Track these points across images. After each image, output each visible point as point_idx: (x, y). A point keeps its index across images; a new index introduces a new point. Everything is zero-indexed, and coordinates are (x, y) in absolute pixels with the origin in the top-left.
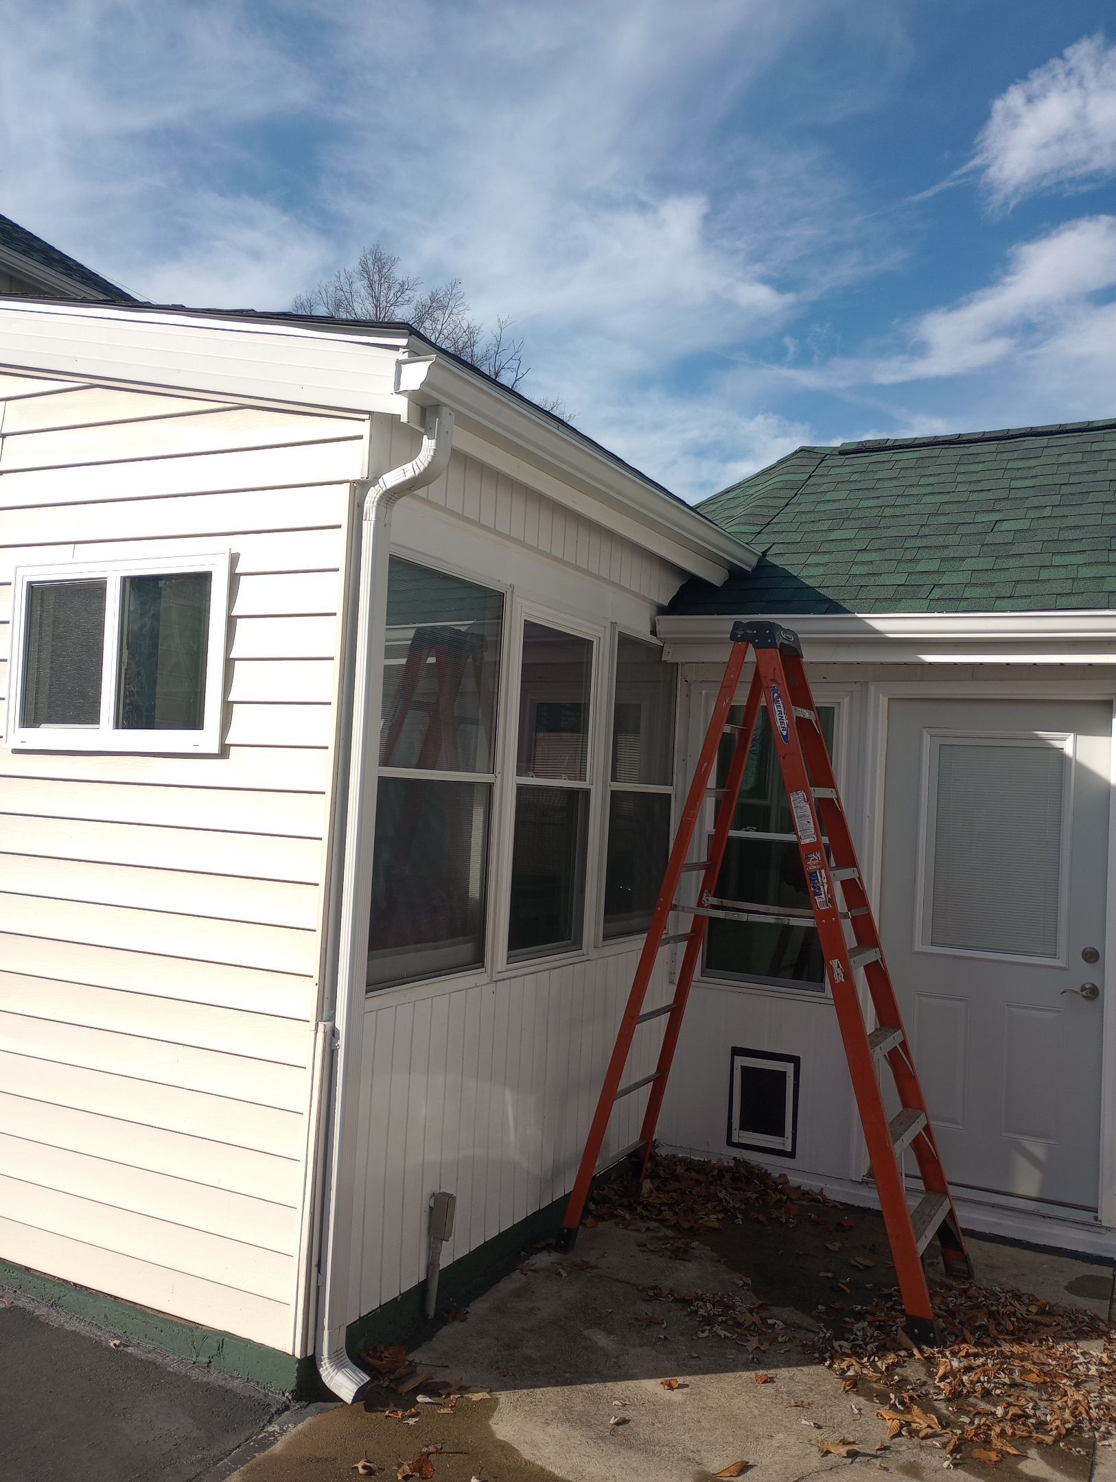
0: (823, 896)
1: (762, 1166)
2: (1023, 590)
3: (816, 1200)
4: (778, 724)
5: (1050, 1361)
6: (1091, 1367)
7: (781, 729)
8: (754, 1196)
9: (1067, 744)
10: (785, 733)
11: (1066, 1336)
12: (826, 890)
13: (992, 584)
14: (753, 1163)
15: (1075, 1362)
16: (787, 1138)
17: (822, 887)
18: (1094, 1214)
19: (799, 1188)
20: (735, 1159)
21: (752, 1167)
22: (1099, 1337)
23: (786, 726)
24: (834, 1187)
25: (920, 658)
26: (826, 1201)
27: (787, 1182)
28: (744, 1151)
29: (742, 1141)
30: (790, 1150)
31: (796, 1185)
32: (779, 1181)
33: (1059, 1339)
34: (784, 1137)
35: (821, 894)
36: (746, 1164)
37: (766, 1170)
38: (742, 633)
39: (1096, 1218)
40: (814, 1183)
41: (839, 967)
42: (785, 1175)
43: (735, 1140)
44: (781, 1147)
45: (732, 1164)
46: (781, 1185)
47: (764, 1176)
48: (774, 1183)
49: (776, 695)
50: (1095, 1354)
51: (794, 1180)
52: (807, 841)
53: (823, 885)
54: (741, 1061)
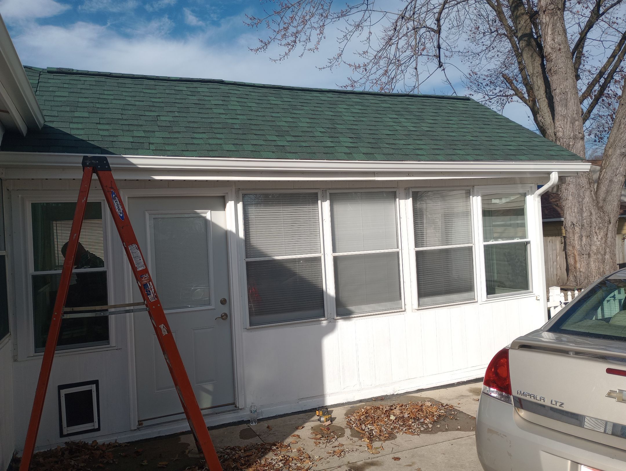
0: (152, 295)
1: (82, 441)
2: (190, 147)
3: (116, 447)
4: (117, 211)
5: (266, 468)
6: (279, 464)
7: (119, 213)
8: (87, 457)
9: (208, 215)
10: (121, 215)
11: (260, 456)
12: (153, 292)
13: (176, 144)
14: (77, 441)
15: (273, 464)
16: (96, 422)
17: (151, 291)
18: (234, 405)
19: (104, 444)
20: (66, 443)
21: (78, 443)
22: (269, 451)
23: (122, 211)
24: (122, 437)
25: (152, 178)
26: (120, 445)
27: (97, 443)
28: (70, 437)
29: (69, 432)
30: (97, 427)
31: (101, 444)
32: (94, 445)
33: (260, 458)
34: (94, 422)
35: (151, 294)
36: (73, 443)
37: (85, 442)
38: (89, 162)
39: (236, 407)
40: (112, 439)
41: (164, 328)
42: (95, 441)
43: (65, 432)
44: (93, 428)
45: (64, 446)
46: (95, 447)
47: (85, 445)
48: (91, 446)
49: (114, 195)
50: (275, 458)
51: (100, 441)
52: (140, 269)
53: (151, 289)
54: (63, 392)
